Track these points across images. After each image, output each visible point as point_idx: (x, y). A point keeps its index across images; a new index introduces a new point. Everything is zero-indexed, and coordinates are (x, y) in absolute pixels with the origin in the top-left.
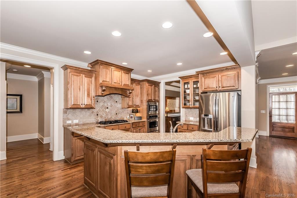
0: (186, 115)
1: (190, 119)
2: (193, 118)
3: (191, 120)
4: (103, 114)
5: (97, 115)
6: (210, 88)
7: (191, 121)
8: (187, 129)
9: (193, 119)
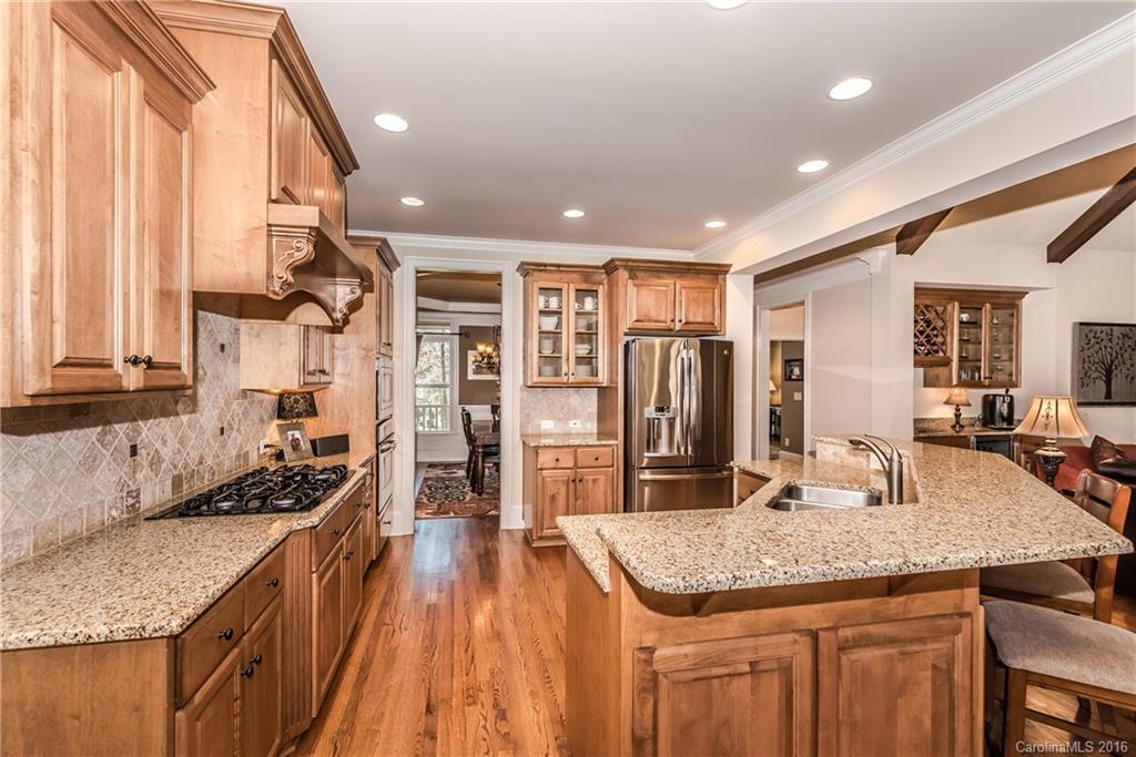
0: (527, 411)
1: (543, 427)
2: (552, 422)
3: (546, 430)
4: (164, 442)
5: (134, 451)
6: (650, 321)
7: (548, 435)
8: (572, 465)
9: (552, 426)
